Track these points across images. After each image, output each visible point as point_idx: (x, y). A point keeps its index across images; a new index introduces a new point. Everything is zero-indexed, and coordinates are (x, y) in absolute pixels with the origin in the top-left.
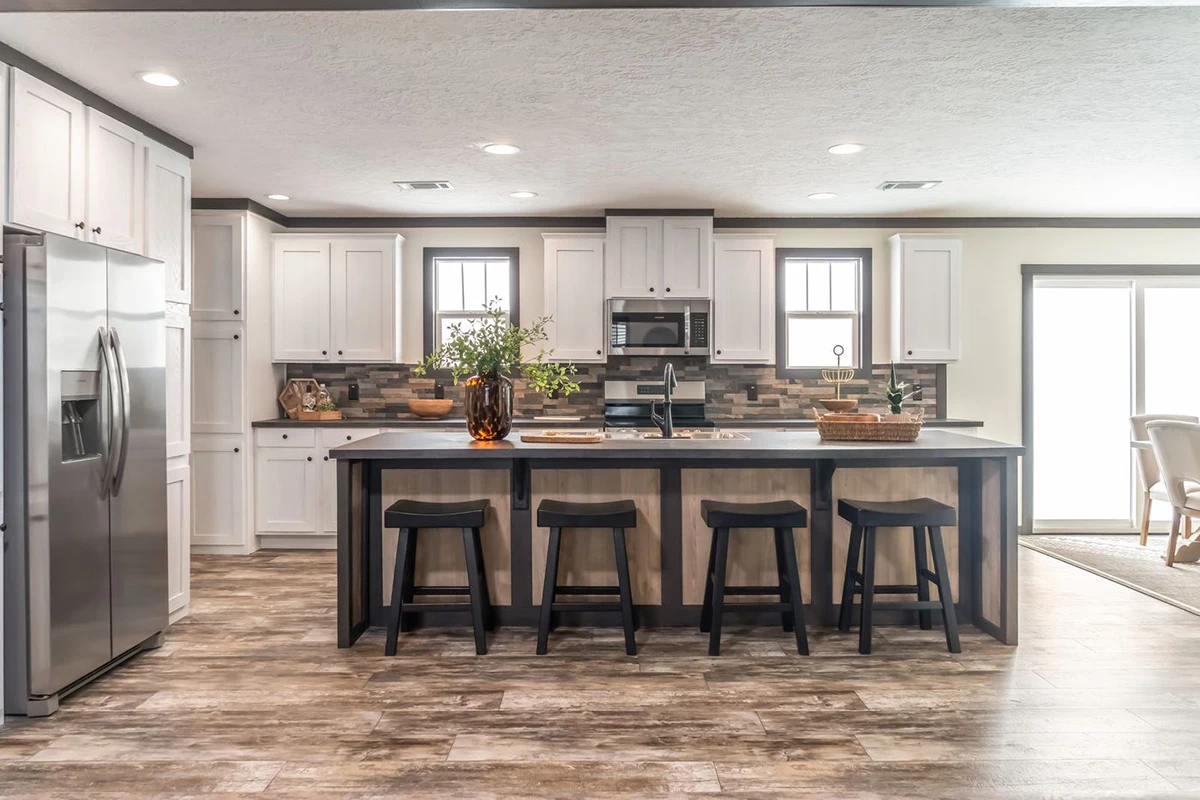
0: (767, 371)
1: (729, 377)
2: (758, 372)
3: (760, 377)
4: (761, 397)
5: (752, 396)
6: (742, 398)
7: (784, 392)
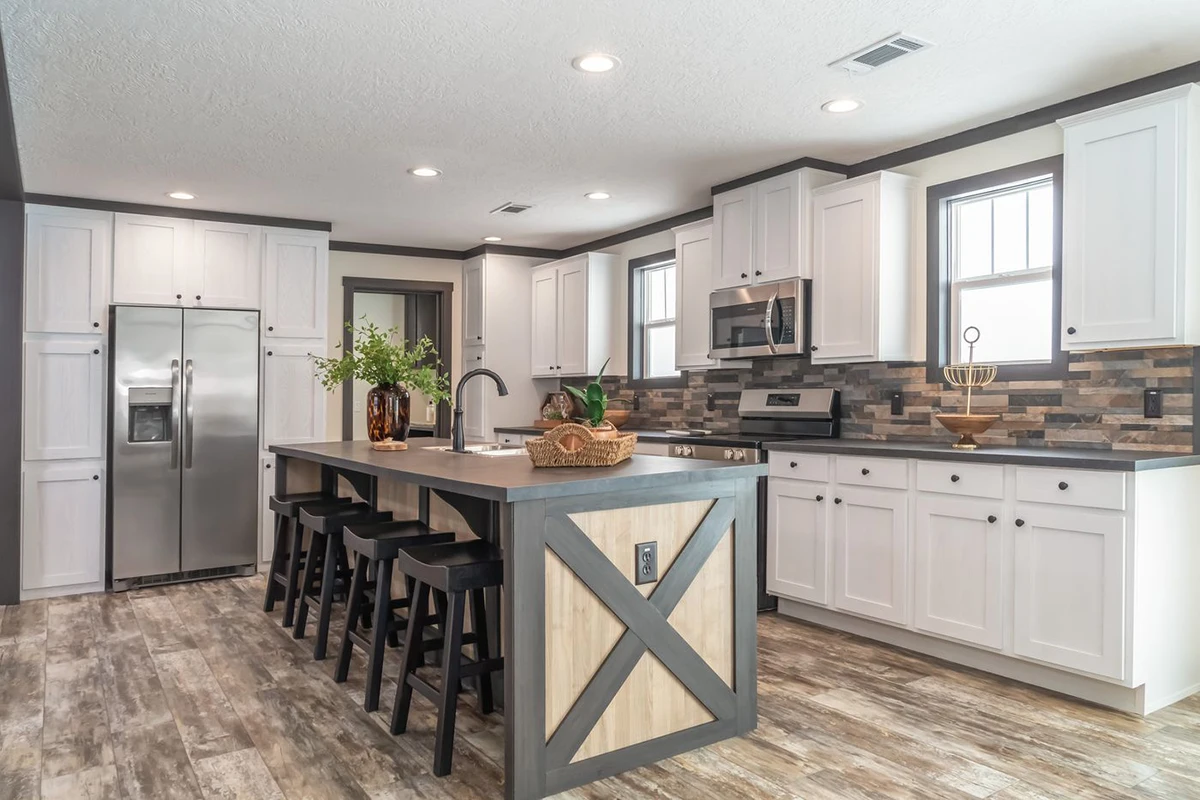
0: (914, 372)
1: (871, 382)
2: (905, 373)
3: (908, 380)
4: (907, 410)
5: (897, 410)
6: (883, 411)
7: (936, 403)
